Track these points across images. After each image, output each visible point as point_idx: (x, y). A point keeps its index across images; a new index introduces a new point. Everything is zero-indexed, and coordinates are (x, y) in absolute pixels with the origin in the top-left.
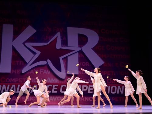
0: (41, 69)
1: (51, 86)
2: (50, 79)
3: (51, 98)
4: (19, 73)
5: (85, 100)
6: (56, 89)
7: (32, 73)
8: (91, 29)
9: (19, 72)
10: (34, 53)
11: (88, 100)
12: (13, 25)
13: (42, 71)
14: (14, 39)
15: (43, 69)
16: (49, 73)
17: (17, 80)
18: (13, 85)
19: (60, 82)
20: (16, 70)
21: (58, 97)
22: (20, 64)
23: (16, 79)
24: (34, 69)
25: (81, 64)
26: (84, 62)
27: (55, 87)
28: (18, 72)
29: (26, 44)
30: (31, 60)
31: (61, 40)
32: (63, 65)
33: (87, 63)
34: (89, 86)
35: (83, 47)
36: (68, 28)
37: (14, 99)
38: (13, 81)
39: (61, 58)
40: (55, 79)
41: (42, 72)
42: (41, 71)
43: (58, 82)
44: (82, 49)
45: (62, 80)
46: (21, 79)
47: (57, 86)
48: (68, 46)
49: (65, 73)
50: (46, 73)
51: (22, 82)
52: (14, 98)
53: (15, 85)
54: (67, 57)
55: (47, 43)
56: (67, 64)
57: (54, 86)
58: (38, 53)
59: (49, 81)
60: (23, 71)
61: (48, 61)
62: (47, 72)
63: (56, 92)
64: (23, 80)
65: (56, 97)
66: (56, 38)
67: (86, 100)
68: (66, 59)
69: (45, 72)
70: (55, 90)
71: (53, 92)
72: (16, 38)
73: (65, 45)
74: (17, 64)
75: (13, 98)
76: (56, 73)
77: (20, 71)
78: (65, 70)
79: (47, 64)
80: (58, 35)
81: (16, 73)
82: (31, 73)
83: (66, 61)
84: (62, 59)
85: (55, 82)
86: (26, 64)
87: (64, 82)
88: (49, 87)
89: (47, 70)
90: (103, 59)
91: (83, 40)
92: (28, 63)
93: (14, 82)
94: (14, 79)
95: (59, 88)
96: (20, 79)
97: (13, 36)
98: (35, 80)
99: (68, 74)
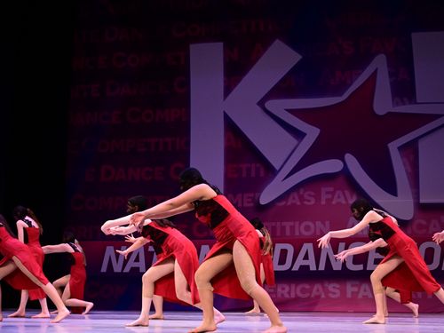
0: (324, 190)
3: (365, 291)
4: (252, 205)
7: (294, 205)
9: (250, 200)
10: (299, 135)
12: (221, 44)
13: (330, 196)
14: (228, 90)
15: (331, 189)
20: (241, 195)
22: (253, 175)
24: (301, 193)
28: (248, 202)
29: (269, 105)
31: (391, 83)
39: (393, 147)
41: (327, 200)
42: (324, 197)
45: (402, 223)
48: (416, 103)
50: (344, 202)
54: (416, 141)
55: (340, 95)
56: (418, 167)
58: (312, 133)
60: (265, 199)
61: (349, 158)
62: (344, 195)
66: (373, 77)
68: (410, 151)
69: (339, 197)
71: (371, 266)
72: (235, 86)
73: (405, 99)
74: (244, 175)
77: (253, 198)
78: (412, 187)
79: (346, 170)
80: (380, 64)
82: (289, 203)
83: (412, 157)
84: (399, 148)
86: (271, 172)
89: (347, 193)
92: (277, 168)
97: (225, 82)
98: (307, 228)
99: (422, 201)
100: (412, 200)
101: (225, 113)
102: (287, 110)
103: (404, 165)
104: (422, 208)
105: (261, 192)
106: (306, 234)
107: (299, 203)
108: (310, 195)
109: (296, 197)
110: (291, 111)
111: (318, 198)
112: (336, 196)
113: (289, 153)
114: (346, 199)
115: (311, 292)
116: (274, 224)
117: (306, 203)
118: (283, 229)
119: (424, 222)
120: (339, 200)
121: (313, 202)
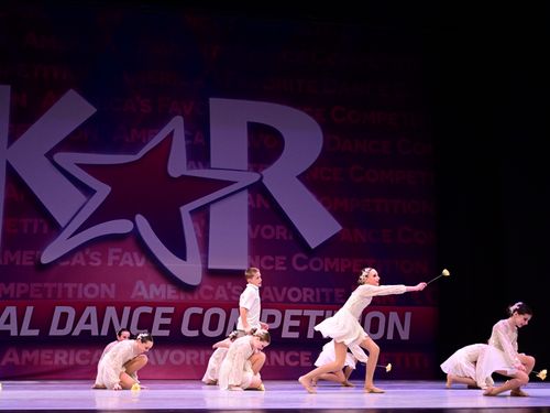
0: (111, 251)
1: (149, 310)
2: (143, 288)
4: (32, 263)
5: (273, 363)
6: (168, 321)
7: (78, 265)
8: (295, 107)
9: (30, 258)
10: (89, 192)
11: (282, 364)
12: (9, 87)
13: (117, 258)
14: (12, 139)
15: (119, 250)
16: (141, 263)
17: (23, 288)
18: (8, 308)
19: (182, 297)
20: (19, 252)
21: (174, 353)
22: (35, 231)
23: (19, 285)
24: (87, 253)
25: (257, 230)
26: (269, 227)
27: (164, 315)
28: (28, 261)
29: (58, 157)
30: (76, 214)
31: (187, 146)
32: (194, 234)
33: (281, 230)
34: (287, 311)
35: (264, 173)
36: (212, 101)
37: (11, 360)
38: (6, 292)
39: (185, 210)
40: (163, 286)
41: (114, 262)
42: (111, 258)
43: (175, 298)
44: (262, 178)
45: (190, 289)
46: (39, 285)
47: (171, 310)
48: (210, 168)
49: (199, 266)
50: (132, 265)
51: (40, 296)
52: (11, 356)
53: (14, 308)
54: (207, 206)
56: (208, 232)
57: (160, 310)
59: (140, 294)
60: (47, 257)
61: (140, 219)
62: (134, 259)
63: (166, 333)
64: (47, 289)
65: (167, 352)
67: (276, 362)
68: (202, 215)
69: (127, 259)
70: (162, 327)
71: (156, 332)
72: (22, 133)
73: (200, 164)
74: (26, 231)
75: (8, 354)
76: (166, 265)
77: (34, 256)
78: (201, 252)
80: (176, 126)
81: (18, 263)
82: (73, 264)
83: (203, 222)
84: (191, 212)
85: (163, 296)
86: (55, 229)
87: (196, 297)
88: (143, 315)
89: (136, 254)
90: (337, 214)
91: (265, 146)
92: (63, 226)
93: (12, 295)
94: (12, 285)
95: (177, 318)
96: (33, 285)
97: (10, 128)
98: (92, 291)
99: (210, 267)
100: (200, 266)
101: (8, 163)
102: (78, 165)
103: (195, 229)
104: (211, 274)
105: (43, 250)
106: (89, 296)
107: (83, 264)
108: (96, 256)
109: (82, 258)
110: (82, 166)
111: (104, 258)
112: (124, 257)
113: (76, 210)
114: (134, 261)
115: (91, 359)
116: (55, 285)
117: (91, 263)
118: (65, 291)
119: (211, 288)
120: (126, 262)
121: (98, 264)
